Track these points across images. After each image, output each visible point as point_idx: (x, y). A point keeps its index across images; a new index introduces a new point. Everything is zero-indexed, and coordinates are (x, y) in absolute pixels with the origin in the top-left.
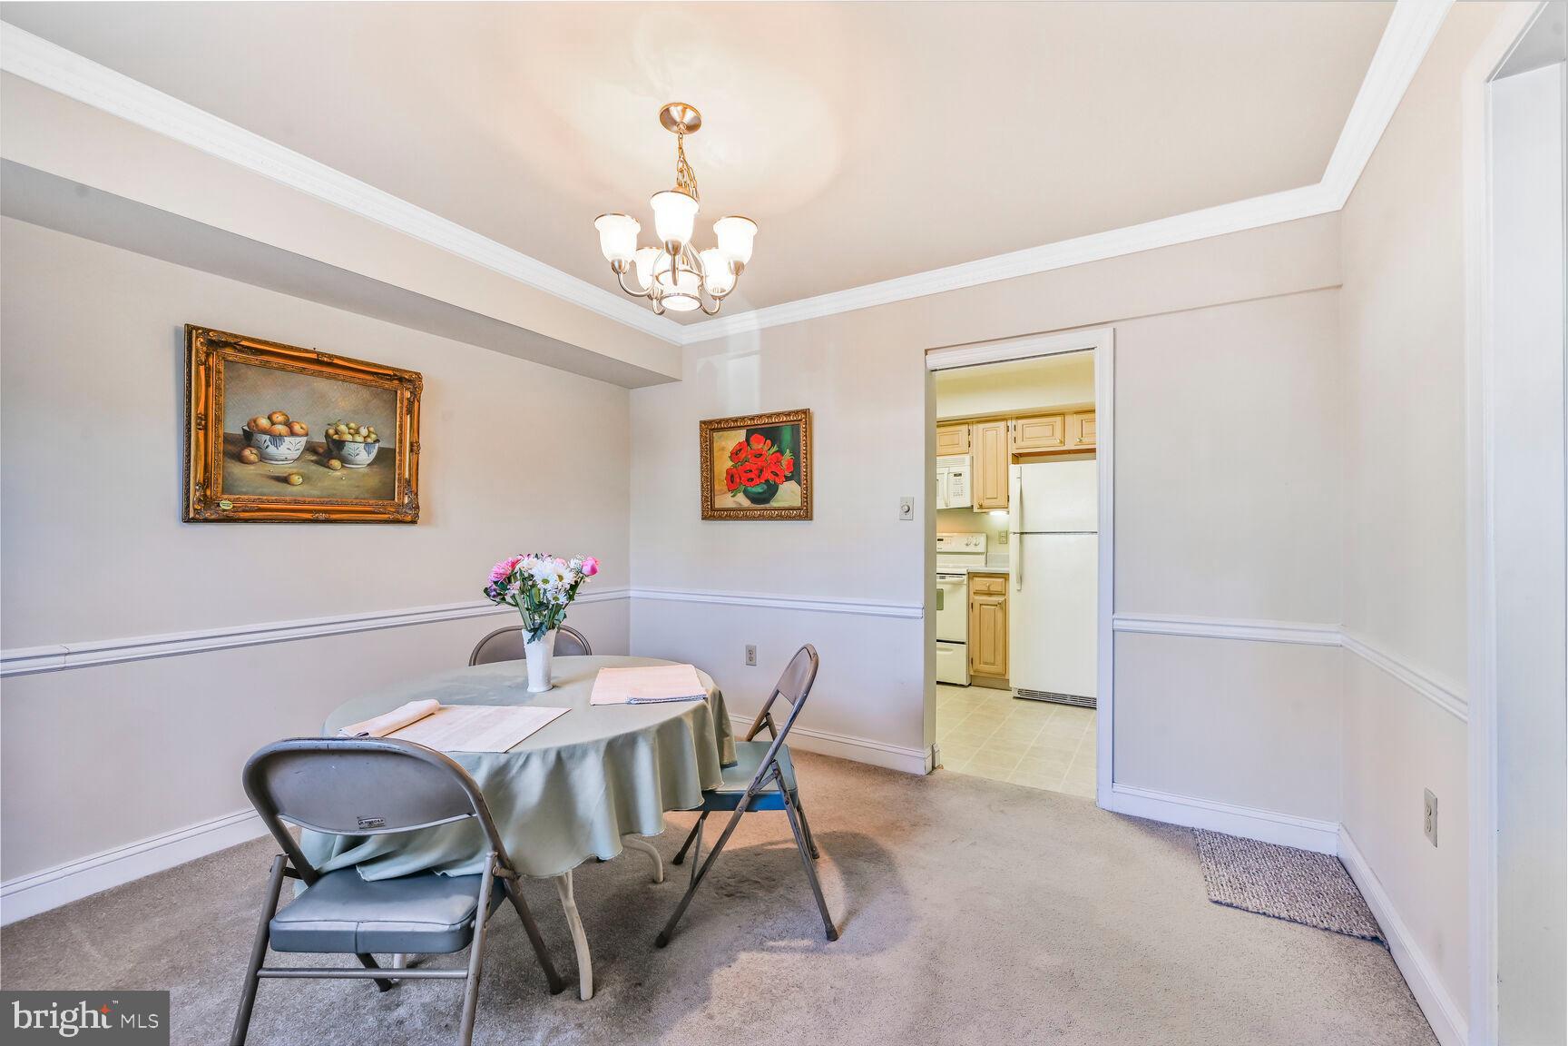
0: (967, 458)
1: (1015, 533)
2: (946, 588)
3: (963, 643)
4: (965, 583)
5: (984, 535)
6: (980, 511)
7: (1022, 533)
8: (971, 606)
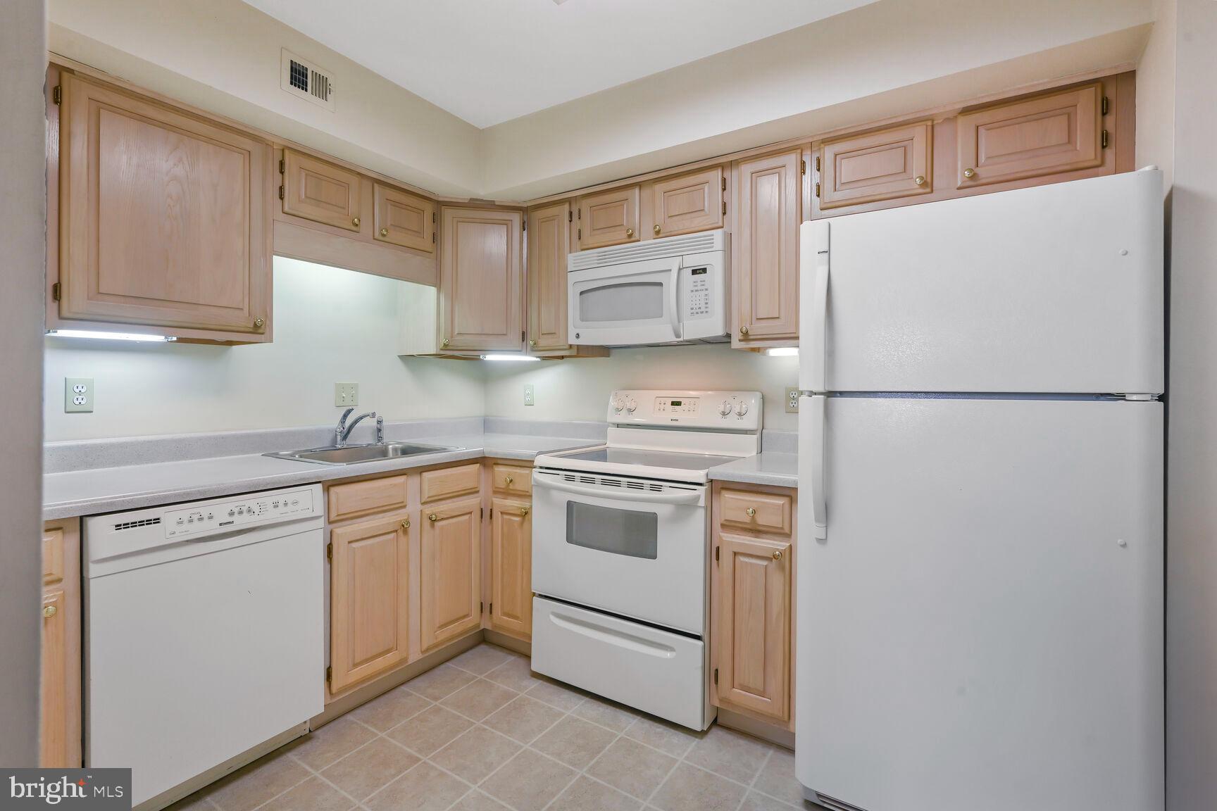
0: (718, 235)
1: (812, 393)
2: (662, 511)
3: (698, 638)
4: (702, 503)
5: (759, 395)
6: (743, 345)
7: (830, 394)
8: (714, 553)
